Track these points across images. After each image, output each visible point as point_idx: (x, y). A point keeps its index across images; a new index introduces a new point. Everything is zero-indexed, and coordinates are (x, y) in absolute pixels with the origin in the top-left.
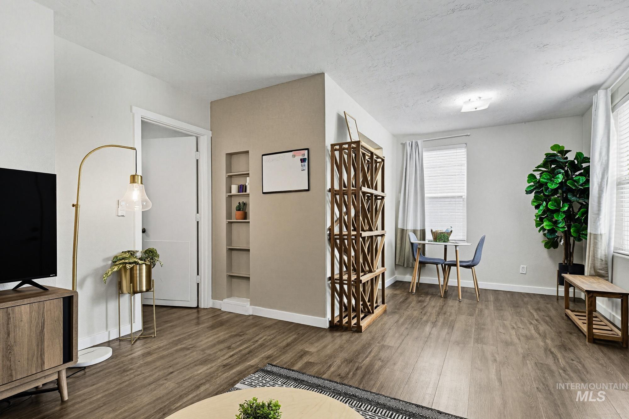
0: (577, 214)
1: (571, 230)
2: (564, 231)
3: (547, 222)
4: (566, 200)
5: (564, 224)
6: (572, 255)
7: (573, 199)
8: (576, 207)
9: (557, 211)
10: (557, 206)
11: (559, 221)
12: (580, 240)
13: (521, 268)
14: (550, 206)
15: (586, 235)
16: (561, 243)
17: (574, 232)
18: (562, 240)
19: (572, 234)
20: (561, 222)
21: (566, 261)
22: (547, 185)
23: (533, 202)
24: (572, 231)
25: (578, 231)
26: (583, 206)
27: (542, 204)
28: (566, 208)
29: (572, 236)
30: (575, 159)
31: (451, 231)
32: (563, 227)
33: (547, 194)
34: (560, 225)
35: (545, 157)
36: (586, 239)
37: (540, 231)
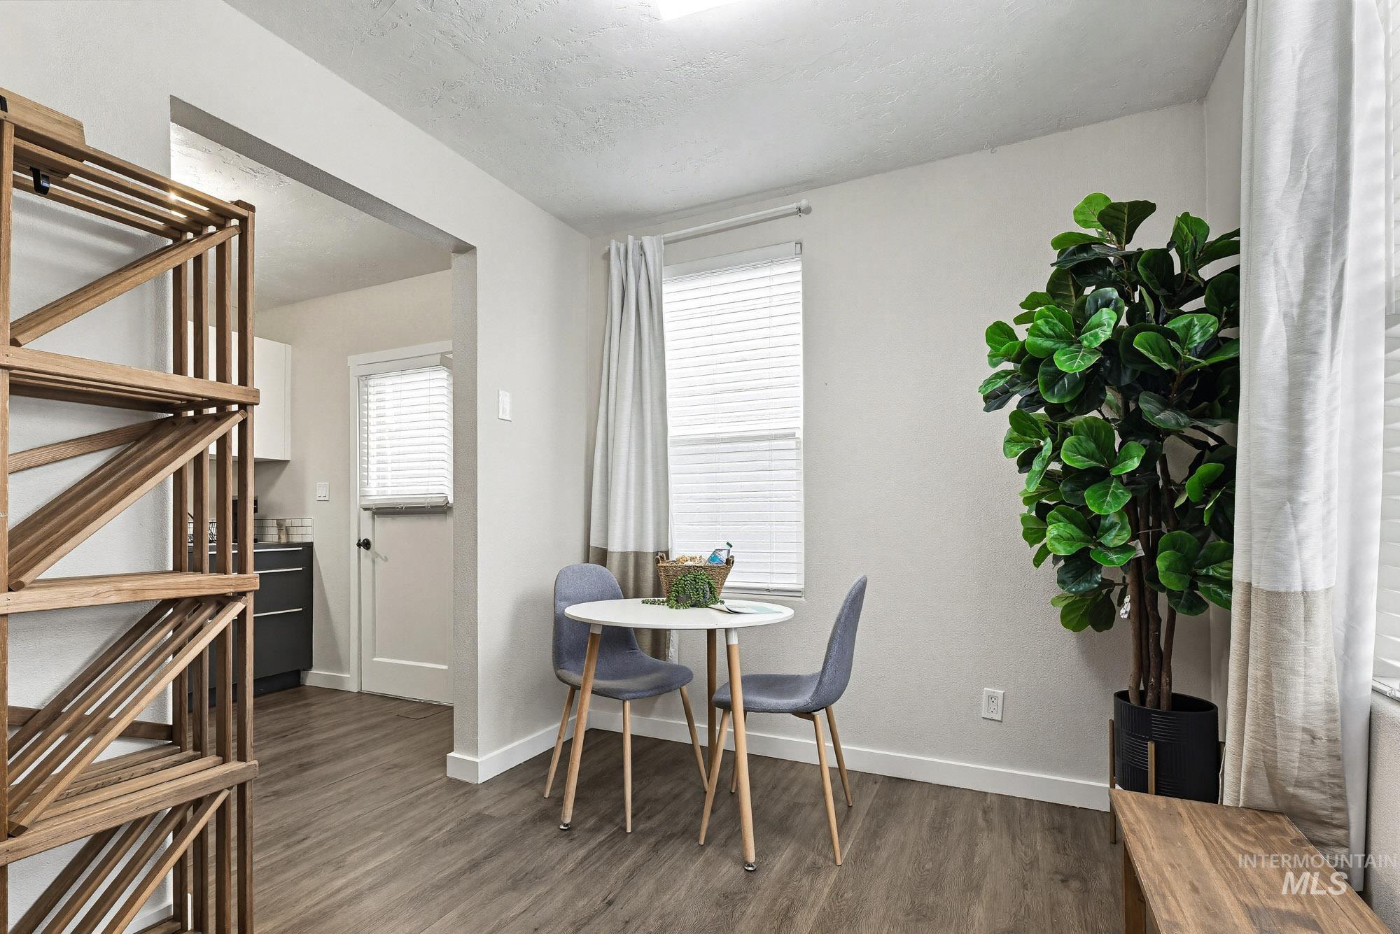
0: (1181, 489)
1: (1158, 563)
2: (1129, 563)
3: (1061, 524)
4: (1134, 426)
5: (1126, 535)
6: (1165, 666)
7: (1166, 418)
8: (1178, 455)
9: (1098, 476)
10: (1098, 456)
11: (1107, 522)
12: (1196, 606)
13: (985, 697)
14: (1068, 457)
15: (1228, 585)
16: (1122, 611)
17: (1168, 569)
18: (1127, 599)
19: (1162, 581)
20: (1113, 526)
21: (1142, 685)
22: (1052, 363)
23: (1009, 441)
24: (1160, 564)
25: (1189, 567)
26: (1207, 452)
27: (1041, 449)
28: (1134, 464)
29: (1163, 589)
30: (1170, 245)
31: (729, 562)
32: (1124, 548)
33: (1054, 401)
34: (1114, 539)
35: (1054, 255)
36: (1227, 604)
37: (1038, 561)
